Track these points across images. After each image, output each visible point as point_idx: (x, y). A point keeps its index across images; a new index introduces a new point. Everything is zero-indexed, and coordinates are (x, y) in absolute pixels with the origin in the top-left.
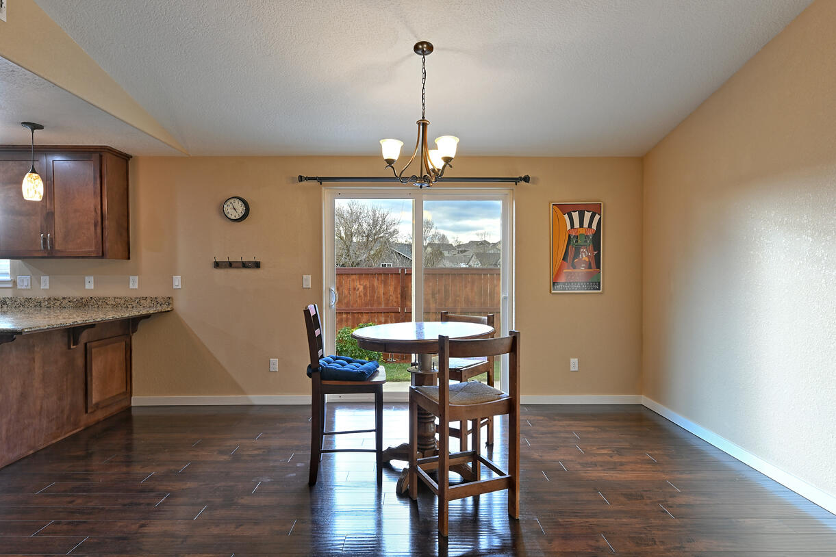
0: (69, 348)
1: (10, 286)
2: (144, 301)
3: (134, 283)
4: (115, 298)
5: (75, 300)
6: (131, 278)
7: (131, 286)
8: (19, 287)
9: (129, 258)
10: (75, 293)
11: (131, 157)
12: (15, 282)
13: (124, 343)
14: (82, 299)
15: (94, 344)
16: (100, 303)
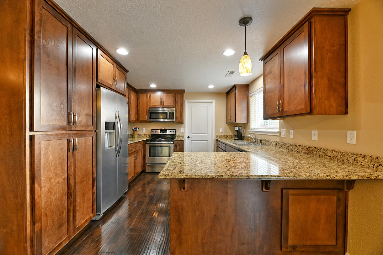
0: (262, 190)
1: (278, 135)
2: (363, 159)
3: (352, 138)
4: (332, 151)
5: (305, 148)
6: (349, 132)
7: (348, 142)
8: (282, 136)
9: (346, 113)
10: (306, 143)
11: (350, 10)
12: (280, 133)
13: (336, 198)
14: (309, 147)
15: (291, 191)
16: (321, 153)
